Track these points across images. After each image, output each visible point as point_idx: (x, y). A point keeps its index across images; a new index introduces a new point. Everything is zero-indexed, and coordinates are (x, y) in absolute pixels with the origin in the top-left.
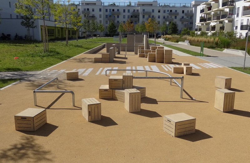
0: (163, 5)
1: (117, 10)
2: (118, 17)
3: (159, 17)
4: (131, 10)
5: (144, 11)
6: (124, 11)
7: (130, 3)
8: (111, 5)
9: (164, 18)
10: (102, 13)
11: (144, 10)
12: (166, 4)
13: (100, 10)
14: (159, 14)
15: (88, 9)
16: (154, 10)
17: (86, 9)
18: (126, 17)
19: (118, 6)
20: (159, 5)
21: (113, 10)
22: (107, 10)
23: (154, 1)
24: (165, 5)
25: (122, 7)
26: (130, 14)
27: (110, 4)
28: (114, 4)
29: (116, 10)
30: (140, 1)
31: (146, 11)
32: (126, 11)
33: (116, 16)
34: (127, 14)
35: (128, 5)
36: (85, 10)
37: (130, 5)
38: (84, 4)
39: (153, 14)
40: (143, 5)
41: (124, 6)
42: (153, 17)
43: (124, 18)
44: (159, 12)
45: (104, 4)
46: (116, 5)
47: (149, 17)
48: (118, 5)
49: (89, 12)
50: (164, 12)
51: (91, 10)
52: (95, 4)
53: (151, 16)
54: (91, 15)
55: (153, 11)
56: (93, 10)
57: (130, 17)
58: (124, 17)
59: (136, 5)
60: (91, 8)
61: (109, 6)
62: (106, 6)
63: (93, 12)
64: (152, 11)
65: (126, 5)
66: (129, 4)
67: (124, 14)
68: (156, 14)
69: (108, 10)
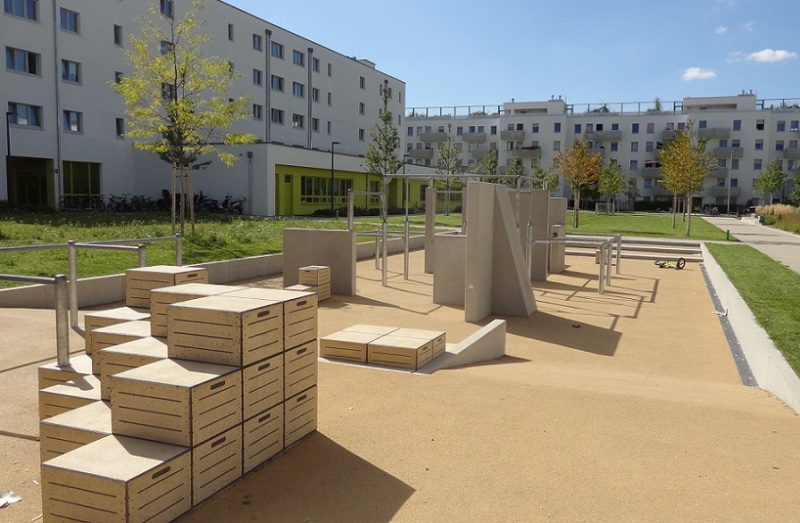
0: (777, 104)
1: (611, 127)
2: (614, 147)
3: (759, 146)
4: (660, 124)
5: (705, 126)
6: (636, 128)
7: (658, 104)
8: (595, 111)
9: (779, 147)
10: (561, 136)
11: (705, 122)
12: (789, 103)
13: (558, 127)
14: (760, 135)
15: (520, 127)
16: (740, 122)
17: (515, 127)
18: (642, 147)
19: (615, 114)
20: (763, 105)
21: (600, 127)
22: (578, 128)
23: (743, 95)
24: (784, 106)
25: (630, 115)
26: (654, 139)
27: (592, 108)
28: (605, 109)
29: (607, 127)
30: (692, 96)
31: (709, 125)
32: (643, 129)
33: (608, 146)
34: (643, 137)
35: (649, 110)
36: (511, 128)
37: (657, 111)
38: (512, 113)
39: (735, 135)
40: (703, 108)
41: (639, 115)
42: (736, 144)
43: (632, 150)
44: (760, 127)
45: (572, 109)
46: (611, 111)
47: (723, 143)
48: (618, 110)
49: (524, 134)
50: (781, 127)
51: (528, 128)
52: (545, 110)
53: (730, 143)
54: (528, 143)
55: (737, 125)
56: (536, 129)
57: (655, 146)
58: (634, 146)
59: (679, 109)
60: (528, 122)
61: (589, 114)
62: (579, 116)
63: (535, 134)
64: (732, 126)
65: (644, 109)
66: (653, 106)
67: (635, 137)
68: (748, 136)
69: (583, 129)
